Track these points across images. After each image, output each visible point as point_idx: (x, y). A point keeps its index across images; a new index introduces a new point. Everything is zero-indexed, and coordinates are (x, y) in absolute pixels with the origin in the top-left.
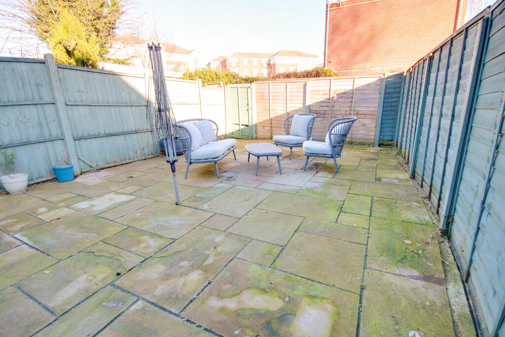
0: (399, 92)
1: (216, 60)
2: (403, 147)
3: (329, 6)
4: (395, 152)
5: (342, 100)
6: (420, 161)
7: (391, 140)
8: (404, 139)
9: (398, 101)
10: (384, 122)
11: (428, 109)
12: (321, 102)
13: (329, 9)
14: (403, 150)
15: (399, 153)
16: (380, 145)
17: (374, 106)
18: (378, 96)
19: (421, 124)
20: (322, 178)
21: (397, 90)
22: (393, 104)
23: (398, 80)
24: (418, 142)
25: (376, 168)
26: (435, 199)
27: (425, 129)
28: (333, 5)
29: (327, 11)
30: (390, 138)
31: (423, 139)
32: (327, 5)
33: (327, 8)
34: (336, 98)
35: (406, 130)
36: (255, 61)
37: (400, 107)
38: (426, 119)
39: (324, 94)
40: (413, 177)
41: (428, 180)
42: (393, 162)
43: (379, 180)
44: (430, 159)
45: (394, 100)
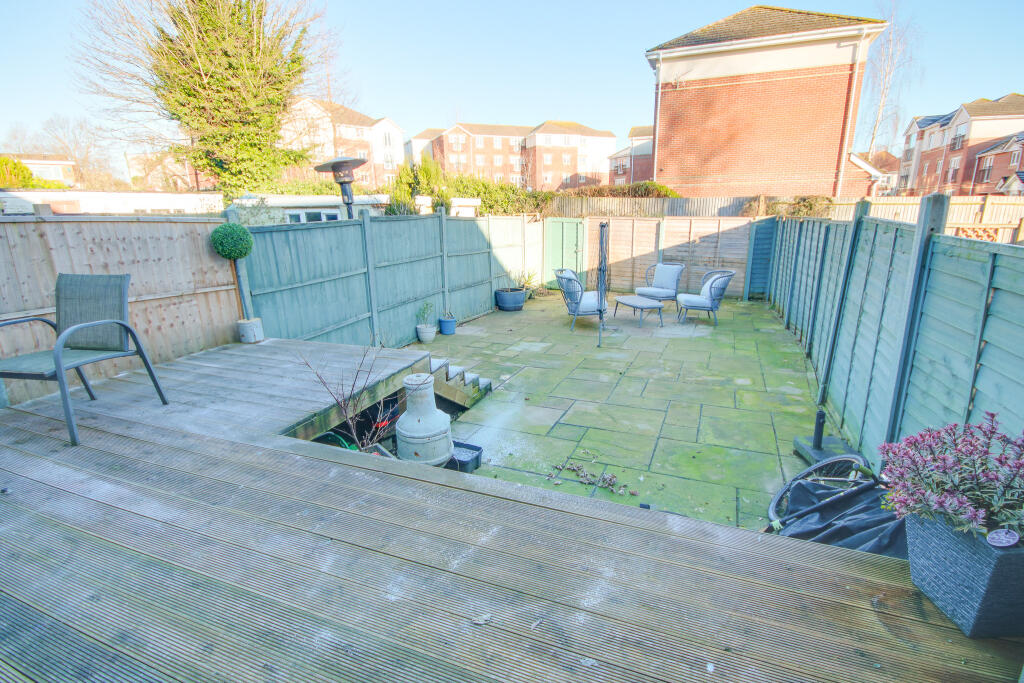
0: (771, 238)
1: (420, 136)
2: (777, 301)
3: (660, 86)
4: (767, 307)
5: (705, 244)
6: (794, 312)
7: (763, 293)
8: (778, 292)
9: (770, 249)
10: (754, 271)
11: (799, 268)
12: (679, 246)
13: (660, 90)
14: (777, 304)
15: (773, 307)
16: (749, 299)
17: (743, 252)
18: (747, 242)
19: (794, 280)
20: (703, 331)
21: (769, 236)
22: (765, 251)
23: (770, 225)
24: (792, 296)
25: (752, 321)
26: (799, 333)
27: (797, 284)
28: (666, 85)
29: (657, 94)
30: (761, 291)
31: (796, 292)
32: (657, 85)
33: (657, 89)
34: (698, 241)
35: (779, 283)
36: (498, 141)
37: (772, 256)
38: (798, 275)
39: (683, 237)
40: (788, 327)
41: (799, 327)
42: (767, 316)
43: (758, 330)
44: (801, 310)
45: (766, 247)
